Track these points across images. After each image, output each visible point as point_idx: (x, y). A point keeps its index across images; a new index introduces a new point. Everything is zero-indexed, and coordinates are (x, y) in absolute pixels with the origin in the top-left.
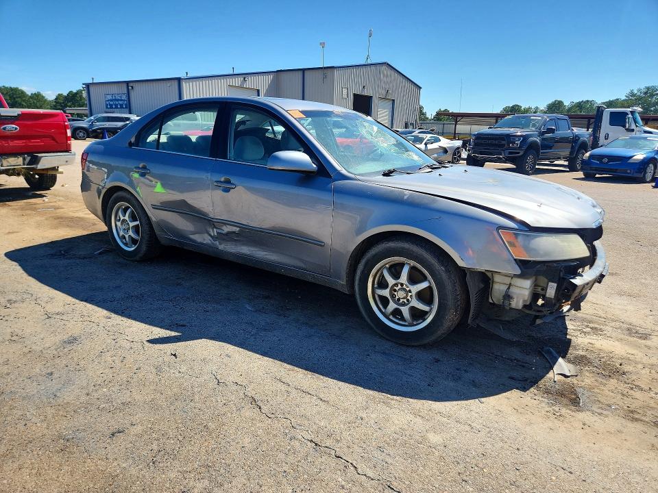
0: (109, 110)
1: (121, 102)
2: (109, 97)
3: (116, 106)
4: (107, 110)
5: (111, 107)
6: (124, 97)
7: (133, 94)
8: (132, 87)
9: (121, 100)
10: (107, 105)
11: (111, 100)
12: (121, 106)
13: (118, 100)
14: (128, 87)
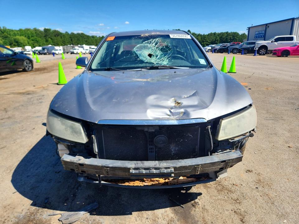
0: (256, 39)
1: (261, 35)
2: (257, 33)
3: (259, 36)
4: (255, 39)
5: (257, 38)
6: (263, 32)
7: (268, 30)
8: (268, 26)
9: (262, 33)
10: (255, 36)
11: (257, 34)
12: (261, 36)
13: (260, 34)
14: (266, 26)
